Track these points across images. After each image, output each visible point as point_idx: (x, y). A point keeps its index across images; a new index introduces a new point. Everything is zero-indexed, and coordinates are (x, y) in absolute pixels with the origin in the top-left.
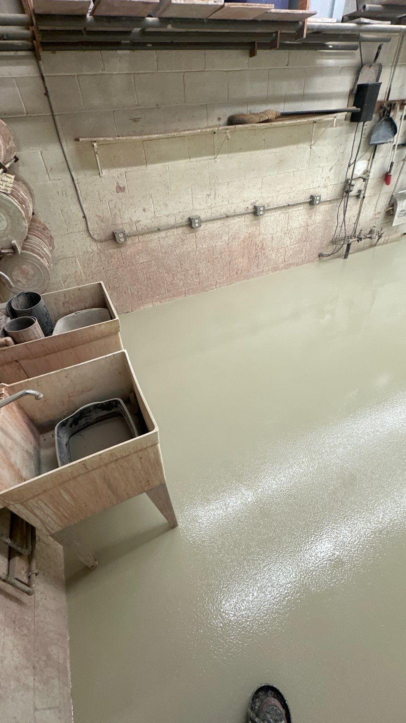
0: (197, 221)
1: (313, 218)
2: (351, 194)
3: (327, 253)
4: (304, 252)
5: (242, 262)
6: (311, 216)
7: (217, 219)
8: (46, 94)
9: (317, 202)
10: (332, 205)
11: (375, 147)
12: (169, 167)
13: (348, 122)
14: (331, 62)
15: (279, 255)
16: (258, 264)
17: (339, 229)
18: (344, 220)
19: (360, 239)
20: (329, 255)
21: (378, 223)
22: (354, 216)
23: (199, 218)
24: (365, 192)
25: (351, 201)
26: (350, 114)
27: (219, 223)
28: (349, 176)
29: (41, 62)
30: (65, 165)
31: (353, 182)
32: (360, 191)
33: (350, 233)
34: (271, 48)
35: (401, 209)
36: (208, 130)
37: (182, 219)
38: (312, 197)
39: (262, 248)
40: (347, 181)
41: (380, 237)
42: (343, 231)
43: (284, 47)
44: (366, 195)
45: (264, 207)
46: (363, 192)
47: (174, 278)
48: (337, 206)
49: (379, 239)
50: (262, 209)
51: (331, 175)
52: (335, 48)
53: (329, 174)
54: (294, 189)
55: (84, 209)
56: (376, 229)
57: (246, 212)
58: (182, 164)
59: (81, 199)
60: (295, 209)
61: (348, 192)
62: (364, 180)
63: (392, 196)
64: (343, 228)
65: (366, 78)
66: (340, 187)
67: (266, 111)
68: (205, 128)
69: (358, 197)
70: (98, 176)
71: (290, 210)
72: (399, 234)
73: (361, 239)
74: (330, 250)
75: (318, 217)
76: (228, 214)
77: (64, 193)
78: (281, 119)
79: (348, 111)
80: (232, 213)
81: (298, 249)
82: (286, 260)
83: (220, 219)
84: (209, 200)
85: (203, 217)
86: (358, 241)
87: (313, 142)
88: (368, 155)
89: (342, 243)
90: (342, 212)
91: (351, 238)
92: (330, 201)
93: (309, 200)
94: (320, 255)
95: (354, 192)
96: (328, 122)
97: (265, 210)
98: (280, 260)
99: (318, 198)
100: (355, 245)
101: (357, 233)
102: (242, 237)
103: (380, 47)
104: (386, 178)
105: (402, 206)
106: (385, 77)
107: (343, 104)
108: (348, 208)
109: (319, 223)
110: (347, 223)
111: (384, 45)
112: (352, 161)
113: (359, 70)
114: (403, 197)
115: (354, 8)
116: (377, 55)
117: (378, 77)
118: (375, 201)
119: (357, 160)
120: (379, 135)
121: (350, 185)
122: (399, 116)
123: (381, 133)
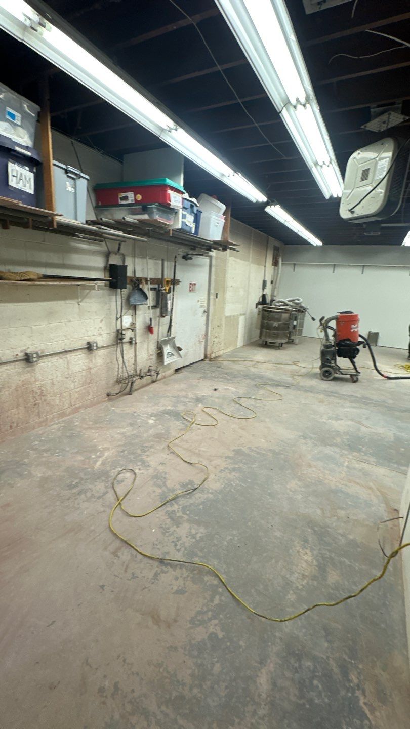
1: (94, 361)
2: (124, 340)
3: (115, 392)
4: (91, 394)
5: (16, 413)
6: (91, 360)
9: (95, 348)
10: (109, 349)
11: (135, 308)
13: (108, 288)
14: (84, 246)
15: (64, 400)
16: (39, 413)
17: (121, 370)
18: (123, 362)
19: (142, 377)
20: (117, 394)
21: (153, 363)
22: (132, 358)
24: (136, 339)
25: (126, 347)
26: (108, 283)
28: (119, 327)
31: (124, 332)
32: (131, 339)
33: (131, 372)
34: (25, 228)
35: (168, 351)
38: (88, 343)
39: (42, 395)
40: (118, 331)
41: (158, 374)
42: (125, 371)
43: (35, 228)
44: (137, 341)
45: (37, 353)
46: (134, 339)
48: (114, 351)
49: (157, 376)
50: (35, 356)
51: (103, 325)
52: (84, 238)
53: (101, 325)
54: (69, 337)
56: (152, 368)
57: (15, 359)
60: (73, 354)
61: (121, 339)
62: (133, 330)
63: (158, 342)
64: (124, 368)
65: (115, 260)
66: (113, 335)
67: (27, 272)
69: (131, 343)
71: (68, 356)
72: (172, 371)
74: (117, 389)
75: (99, 361)
78: (44, 280)
79: (106, 280)
81: (84, 391)
82: (73, 404)
86: (140, 378)
87: (80, 300)
88: (131, 312)
89: (127, 382)
90: (120, 356)
91: (134, 377)
92: (106, 347)
93: (86, 346)
94: (109, 395)
95: (126, 339)
96: (91, 286)
97: (39, 357)
98: (66, 406)
99: (95, 345)
100: (138, 382)
101: (138, 373)
102: (14, 386)
103: (120, 244)
104: (150, 329)
105: (167, 349)
106: (129, 262)
107: (100, 275)
108: (125, 352)
109: (101, 365)
110: (127, 364)
111: (123, 244)
112: (119, 316)
113: (107, 255)
114: (166, 342)
115: (93, 218)
116: (119, 249)
117: (124, 261)
118: (145, 346)
119: (123, 315)
120: (135, 299)
121: (122, 334)
122: (146, 288)
123: (136, 298)
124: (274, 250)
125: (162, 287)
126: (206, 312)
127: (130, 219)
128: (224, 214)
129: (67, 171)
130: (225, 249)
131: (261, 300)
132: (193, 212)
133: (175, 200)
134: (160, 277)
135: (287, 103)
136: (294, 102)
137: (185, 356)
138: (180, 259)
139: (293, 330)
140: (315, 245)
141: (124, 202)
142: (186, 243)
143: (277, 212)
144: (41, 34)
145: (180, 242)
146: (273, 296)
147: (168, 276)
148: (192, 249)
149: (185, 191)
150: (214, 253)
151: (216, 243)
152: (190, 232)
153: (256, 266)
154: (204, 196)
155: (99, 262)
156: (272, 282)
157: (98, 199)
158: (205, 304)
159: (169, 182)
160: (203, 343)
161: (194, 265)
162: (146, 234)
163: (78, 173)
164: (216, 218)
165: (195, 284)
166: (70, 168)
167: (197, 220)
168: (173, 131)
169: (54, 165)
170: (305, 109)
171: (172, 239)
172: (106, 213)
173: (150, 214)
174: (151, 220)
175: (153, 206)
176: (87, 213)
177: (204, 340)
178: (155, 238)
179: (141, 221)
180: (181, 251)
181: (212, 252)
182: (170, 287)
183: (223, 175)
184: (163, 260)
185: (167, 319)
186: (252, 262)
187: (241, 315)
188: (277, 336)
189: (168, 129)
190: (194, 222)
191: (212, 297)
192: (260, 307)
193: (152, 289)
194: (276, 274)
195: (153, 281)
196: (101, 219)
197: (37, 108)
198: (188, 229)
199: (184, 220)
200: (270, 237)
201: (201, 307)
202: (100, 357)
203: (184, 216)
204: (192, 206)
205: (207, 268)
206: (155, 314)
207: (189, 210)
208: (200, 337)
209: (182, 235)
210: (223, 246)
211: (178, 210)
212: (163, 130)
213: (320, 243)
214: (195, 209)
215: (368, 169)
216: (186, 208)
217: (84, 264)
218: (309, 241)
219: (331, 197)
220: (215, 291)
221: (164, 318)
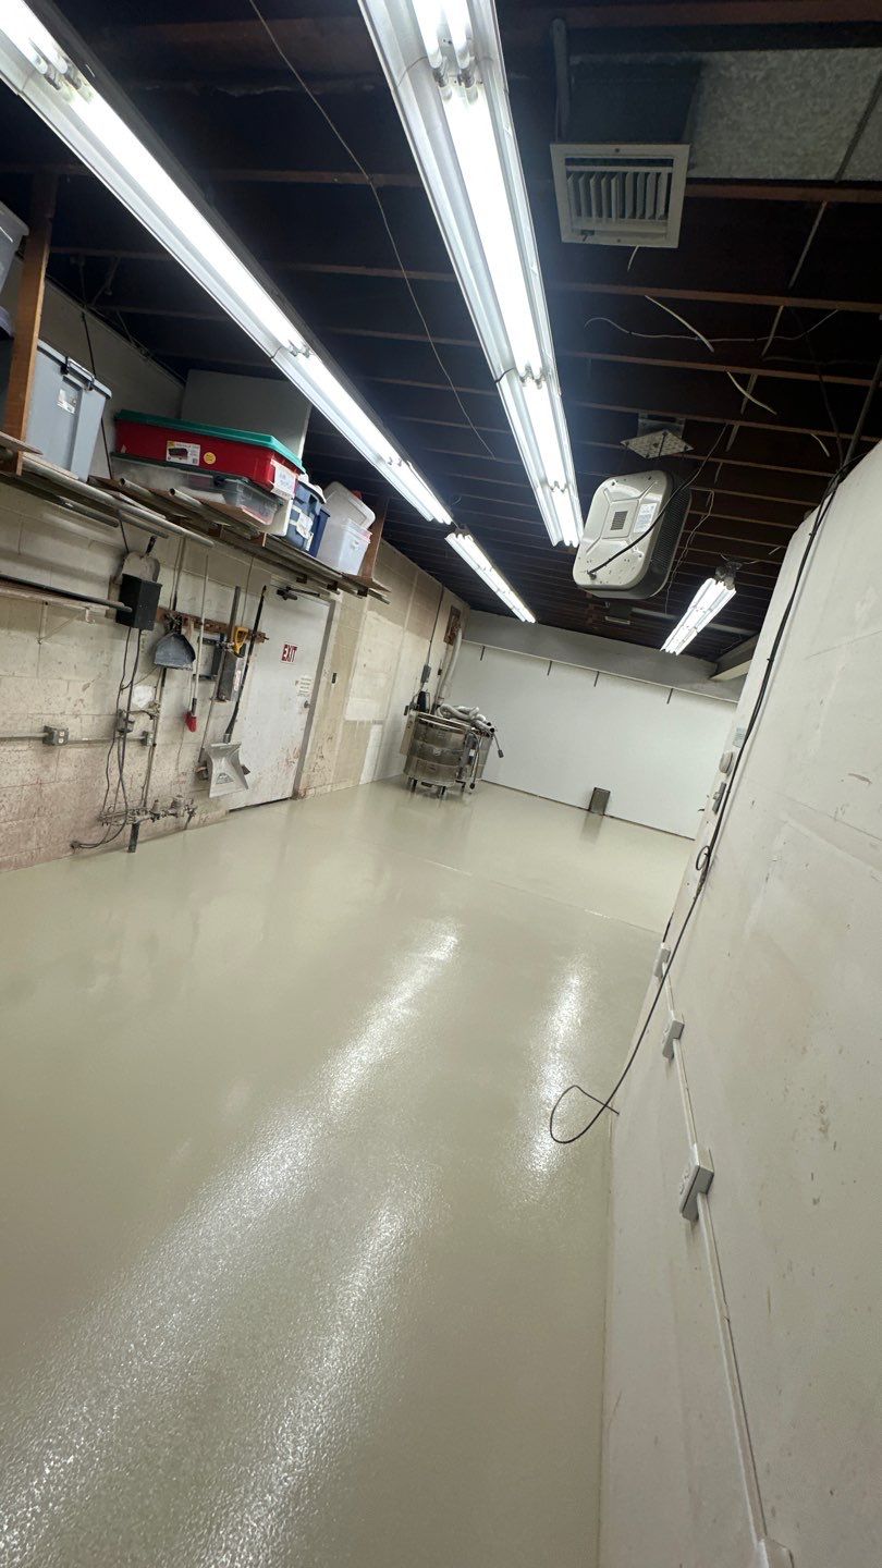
1: (53, 769)
2: (129, 735)
3: (91, 841)
4: (35, 838)
6: (47, 767)
9: (61, 741)
10: (93, 750)
11: (163, 672)
13: (112, 621)
14: (72, 525)
17: (112, 795)
18: (121, 779)
19: (156, 816)
20: (96, 845)
21: (185, 790)
22: (140, 775)
24: (155, 738)
25: (131, 749)
26: (114, 611)
28: (123, 705)
31: (131, 717)
32: (145, 734)
33: (135, 804)
35: (219, 772)
38: (47, 729)
40: (119, 713)
41: (191, 814)
42: (121, 799)
44: (157, 742)
46: (152, 736)
48: (103, 753)
49: (189, 819)
51: (87, 696)
52: (76, 510)
53: (83, 695)
54: (4, 708)
56: (182, 800)
61: (123, 732)
62: (152, 717)
63: (202, 749)
64: (121, 794)
65: (136, 568)
66: (106, 722)
69: (143, 743)
72: (222, 812)
73: (158, 816)
74: (96, 834)
75: (65, 769)
79: (110, 606)
81: (19, 830)
86: (152, 819)
87: (43, 635)
88: (154, 679)
89: (122, 822)
90: (115, 766)
91: (138, 814)
92: (89, 742)
93: (42, 735)
94: (75, 846)
95: (135, 732)
96: (75, 610)
99: (62, 734)
100: (146, 826)
101: (149, 806)
103: (153, 540)
104: (189, 720)
105: (220, 766)
106: (166, 579)
107: (100, 592)
108: (127, 759)
109: (68, 780)
110: (127, 786)
111: (159, 540)
112: (126, 683)
113: (123, 555)
114: (220, 752)
115: (106, 475)
116: (150, 548)
117: (156, 576)
118: (174, 753)
119: (134, 682)
120: (167, 654)
121: (126, 720)
122: (194, 637)
123: (171, 651)
124: (452, 614)
125: (228, 641)
126: (310, 706)
127: (184, 494)
128: (370, 528)
129: (64, 369)
130: (363, 593)
131: (415, 701)
132: (314, 512)
133: (284, 481)
134: (227, 620)
135: (511, 368)
136: (522, 371)
137: (254, 786)
138: (272, 596)
139: (467, 766)
140: (523, 620)
141: (175, 460)
142: (291, 566)
143: (466, 547)
144: (67, 99)
145: (280, 561)
146: (438, 697)
147: (245, 620)
148: (298, 581)
149: (304, 470)
150: (339, 596)
151: (347, 578)
152: (302, 547)
153: (414, 636)
154: (337, 487)
155: (103, 566)
156: (440, 672)
157: (119, 442)
158: (310, 691)
159: (275, 444)
160: (295, 766)
161: (299, 612)
162: (214, 533)
163: (90, 378)
164: (355, 532)
165: (295, 648)
166: (73, 364)
167: (318, 528)
168: (300, 356)
169: (39, 349)
170: (539, 388)
171: (264, 553)
172: (133, 470)
173: (229, 495)
174: (229, 506)
175: (238, 481)
176: (93, 463)
177: (297, 761)
178: (229, 544)
179: (207, 505)
180: (277, 578)
181: (338, 594)
182: (245, 645)
183: (380, 459)
184: (238, 589)
185: (230, 705)
186: (408, 629)
187: (375, 722)
188: (434, 772)
189: (292, 349)
190: (312, 530)
191: (324, 679)
192: (413, 713)
193: (205, 641)
194: (448, 659)
195: (211, 626)
196: (123, 481)
197: (24, 229)
198: (299, 541)
199: (293, 523)
200: (447, 590)
201: (300, 695)
202: (67, 765)
203: (295, 516)
204: (312, 500)
205: (324, 623)
206: (202, 690)
207: (307, 505)
208: (291, 752)
209: (286, 550)
210: (361, 587)
211: (287, 502)
212: (280, 347)
213: (531, 619)
214: (318, 506)
215: (626, 512)
216: (301, 502)
217: (69, 563)
218: (514, 611)
219: (561, 543)
220: (333, 669)
221: (221, 704)
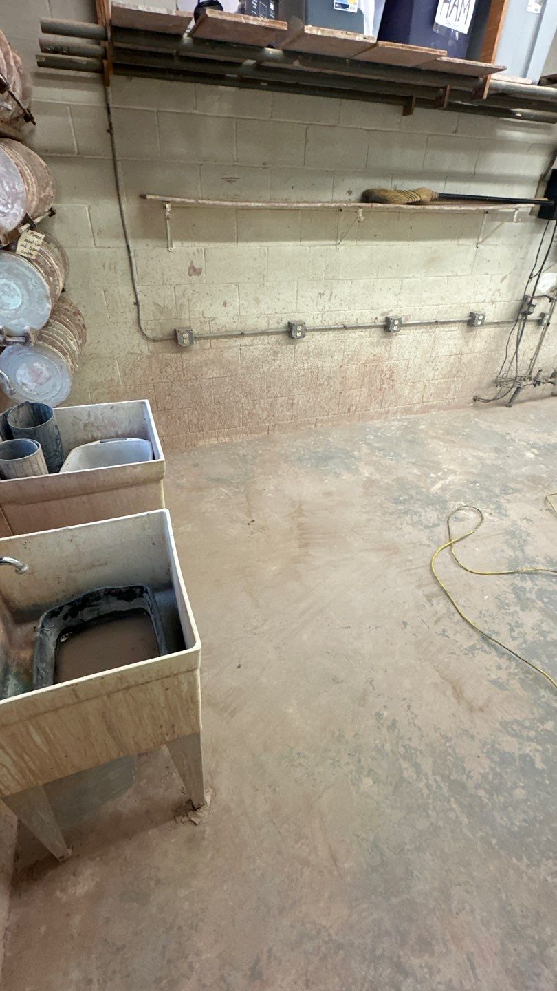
0: (299, 328)
1: (470, 344)
2: (529, 317)
3: (486, 398)
4: (452, 392)
5: (358, 395)
6: (467, 342)
7: (330, 329)
8: (110, 131)
9: (479, 323)
10: (501, 329)
12: (270, 248)
13: (534, 217)
14: (517, 135)
15: (415, 391)
16: (382, 401)
17: (507, 364)
18: (516, 352)
19: (537, 383)
20: (490, 401)
22: (532, 349)
23: (303, 325)
24: (550, 317)
25: (529, 328)
26: (538, 207)
27: (332, 334)
28: (529, 292)
29: (109, 89)
30: (121, 230)
31: (534, 302)
32: (543, 315)
33: (523, 372)
34: (435, 108)
36: (333, 205)
37: (279, 323)
38: (472, 315)
39: (391, 378)
40: (525, 298)
42: (514, 368)
43: (453, 107)
44: (551, 322)
45: (400, 320)
46: (547, 317)
47: (254, 405)
48: (507, 332)
50: (396, 323)
51: (503, 287)
52: (524, 117)
53: (500, 286)
54: (447, 300)
55: (138, 291)
57: (373, 324)
58: (289, 247)
59: (136, 277)
60: (446, 328)
61: (526, 314)
62: (551, 300)
64: (514, 364)
66: (514, 305)
67: (418, 190)
68: (328, 202)
69: (539, 322)
70: (166, 249)
71: (437, 330)
73: (539, 383)
74: (491, 393)
75: (478, 344)
76: (347, 324)
77: (113, 267)
78: (438, 202)
79: (536, 203)
80: (352, 323)
81: (444, 386)
82: (425, 399)
83: (334, 329)
84: (321, 301)
85: (310, 323)
86: (535, 385)
87: (480, 240)
89: (511, 385)
90: (513, 342)
91: (524, 380)
92: (498, 323)
93: (468, 319)
94: (476, 399)
95: (535, 315)
96: (506, 214)
97: (401, 325)
98: (416, 399)
99: (481, 318)
100: (528, 389)
101: (534, 374)
102: (363, 359)
107: (529, 192)
108: (524, 337)
109: (480, 353)
110: (520, 357)
112: (536, 272)
119: (542, 271)
121: (530, 305)
155: (535, 166)
176: (547, 61)
202: (483, 337)
217: (508, 171)
